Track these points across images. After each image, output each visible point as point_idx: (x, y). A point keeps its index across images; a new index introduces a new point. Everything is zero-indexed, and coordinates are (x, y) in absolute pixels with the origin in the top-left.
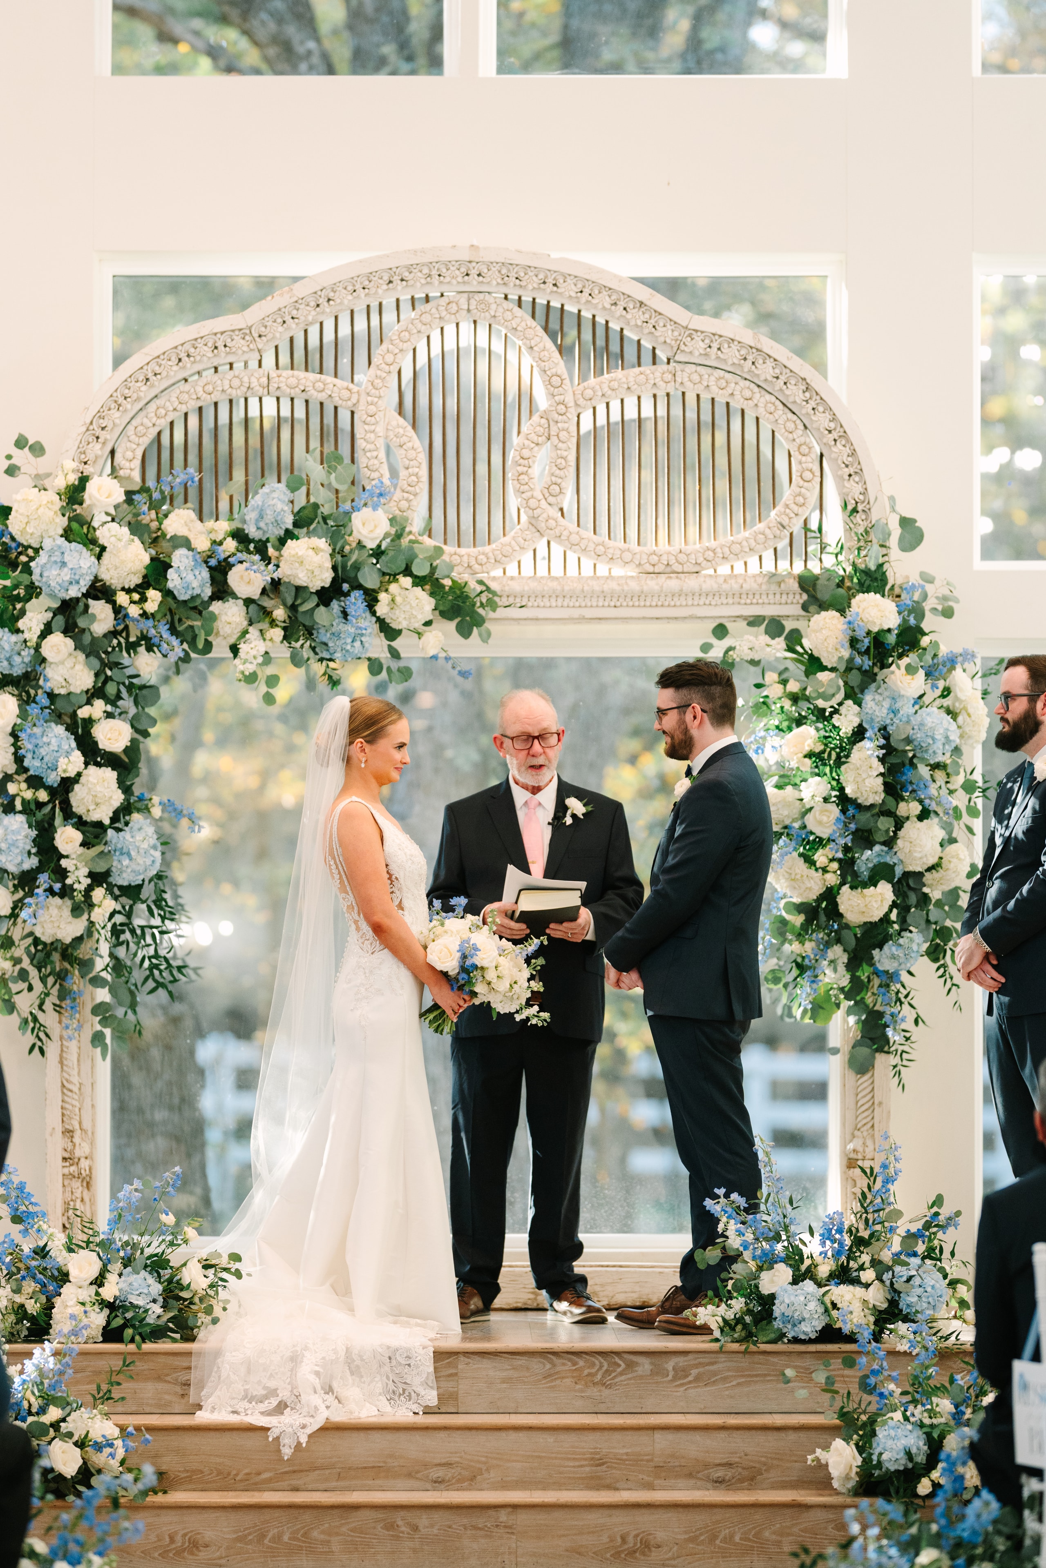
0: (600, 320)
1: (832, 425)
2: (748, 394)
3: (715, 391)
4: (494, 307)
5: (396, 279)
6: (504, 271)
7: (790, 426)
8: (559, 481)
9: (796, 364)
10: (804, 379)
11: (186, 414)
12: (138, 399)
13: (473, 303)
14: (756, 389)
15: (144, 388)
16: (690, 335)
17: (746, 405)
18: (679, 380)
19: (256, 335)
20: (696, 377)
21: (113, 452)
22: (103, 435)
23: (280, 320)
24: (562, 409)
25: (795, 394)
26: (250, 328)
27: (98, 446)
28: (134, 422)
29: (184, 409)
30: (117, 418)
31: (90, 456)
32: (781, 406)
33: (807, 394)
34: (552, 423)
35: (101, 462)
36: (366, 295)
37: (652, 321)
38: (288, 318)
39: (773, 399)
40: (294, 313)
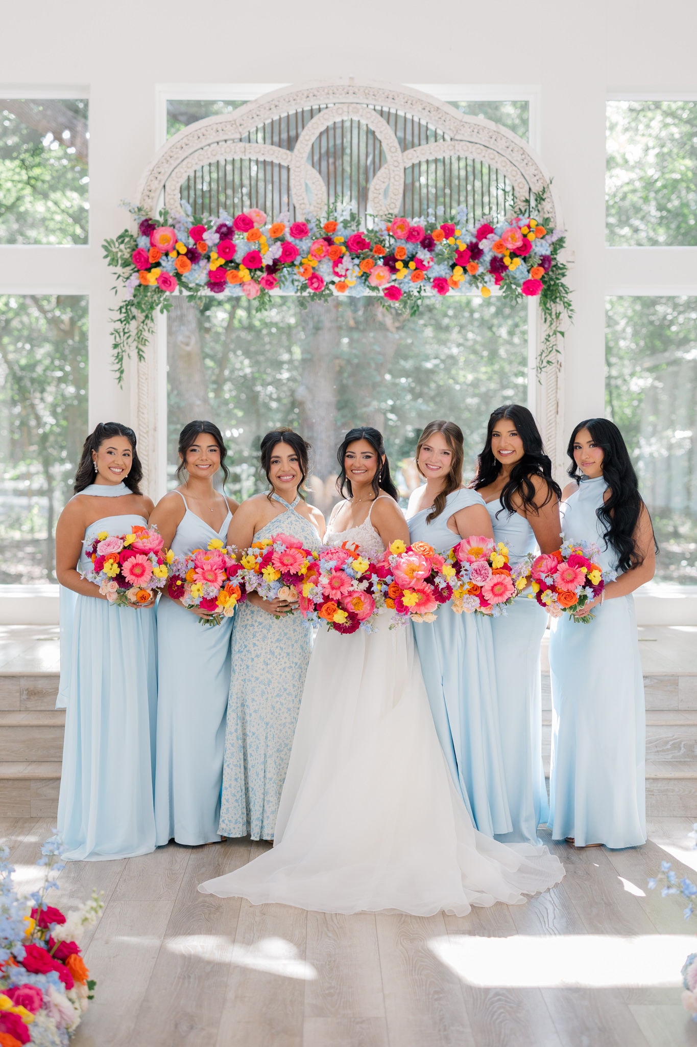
0: (416, 119)
1: (536, 172)
2: (492, 156)
3: (475, 155)
4: (361, 110)
5: (311, 95)
6: (367, 91)
7: (514, 173)
8: (395, 201)
9: (517, 140)
10: (522, 148)
11: (203, 167)
12: (177, 158)
13: (351, 108)
14: (496, 154)
15: (180, 152)
16: (463, 125)
17: (491, 162)
18: (456, 148)
19: (238, 125)
20: (465, 148)
21: (164, 186)
22: (159, 177)
23: (250, 117)
24: (396, 164)
25: (516, 157)
26: (235, 121)
27: (156, 182)
28: (176, 170)
29: (201, 164)
30: (166, 169)
31: (153, 188)
32: (509, 163)
33: (523, 156)
34: (391, 172)
35: (158, 191)
36: (296, 104)
37: (443, 118)
38: (255, 116)
39: (505, 159)
40: (258, 113)
